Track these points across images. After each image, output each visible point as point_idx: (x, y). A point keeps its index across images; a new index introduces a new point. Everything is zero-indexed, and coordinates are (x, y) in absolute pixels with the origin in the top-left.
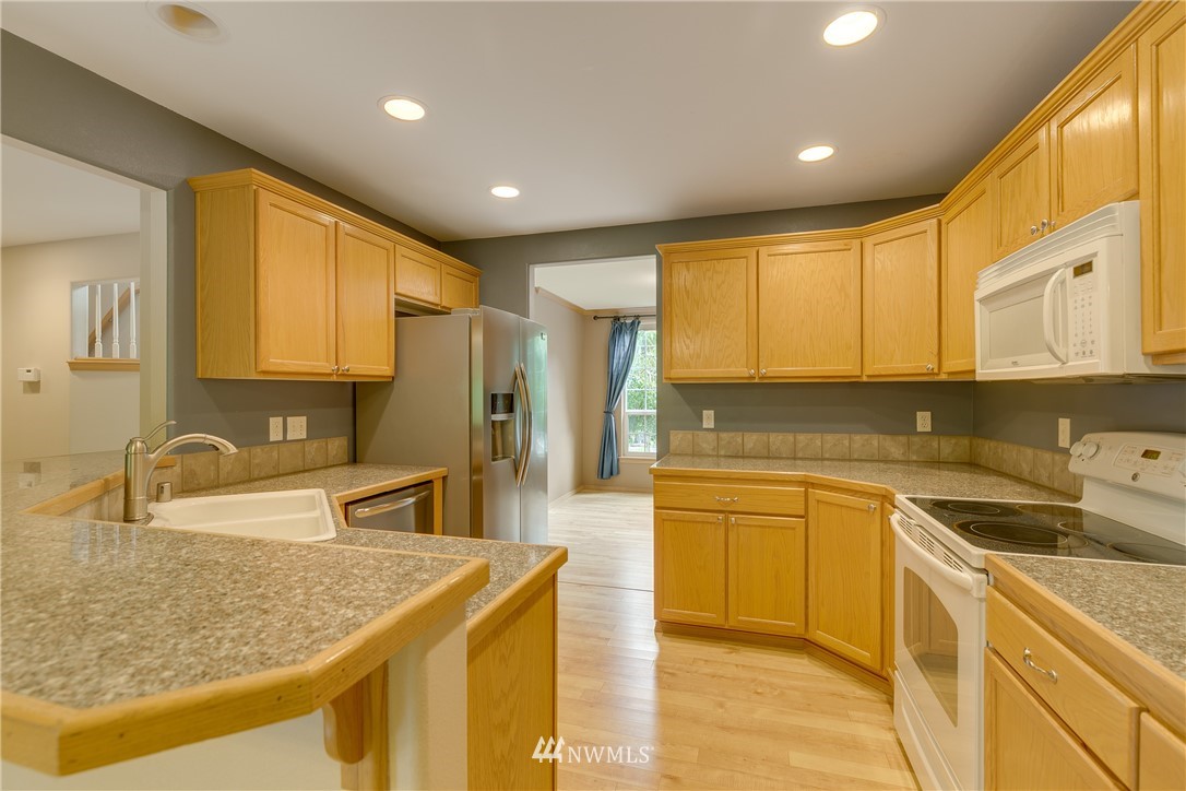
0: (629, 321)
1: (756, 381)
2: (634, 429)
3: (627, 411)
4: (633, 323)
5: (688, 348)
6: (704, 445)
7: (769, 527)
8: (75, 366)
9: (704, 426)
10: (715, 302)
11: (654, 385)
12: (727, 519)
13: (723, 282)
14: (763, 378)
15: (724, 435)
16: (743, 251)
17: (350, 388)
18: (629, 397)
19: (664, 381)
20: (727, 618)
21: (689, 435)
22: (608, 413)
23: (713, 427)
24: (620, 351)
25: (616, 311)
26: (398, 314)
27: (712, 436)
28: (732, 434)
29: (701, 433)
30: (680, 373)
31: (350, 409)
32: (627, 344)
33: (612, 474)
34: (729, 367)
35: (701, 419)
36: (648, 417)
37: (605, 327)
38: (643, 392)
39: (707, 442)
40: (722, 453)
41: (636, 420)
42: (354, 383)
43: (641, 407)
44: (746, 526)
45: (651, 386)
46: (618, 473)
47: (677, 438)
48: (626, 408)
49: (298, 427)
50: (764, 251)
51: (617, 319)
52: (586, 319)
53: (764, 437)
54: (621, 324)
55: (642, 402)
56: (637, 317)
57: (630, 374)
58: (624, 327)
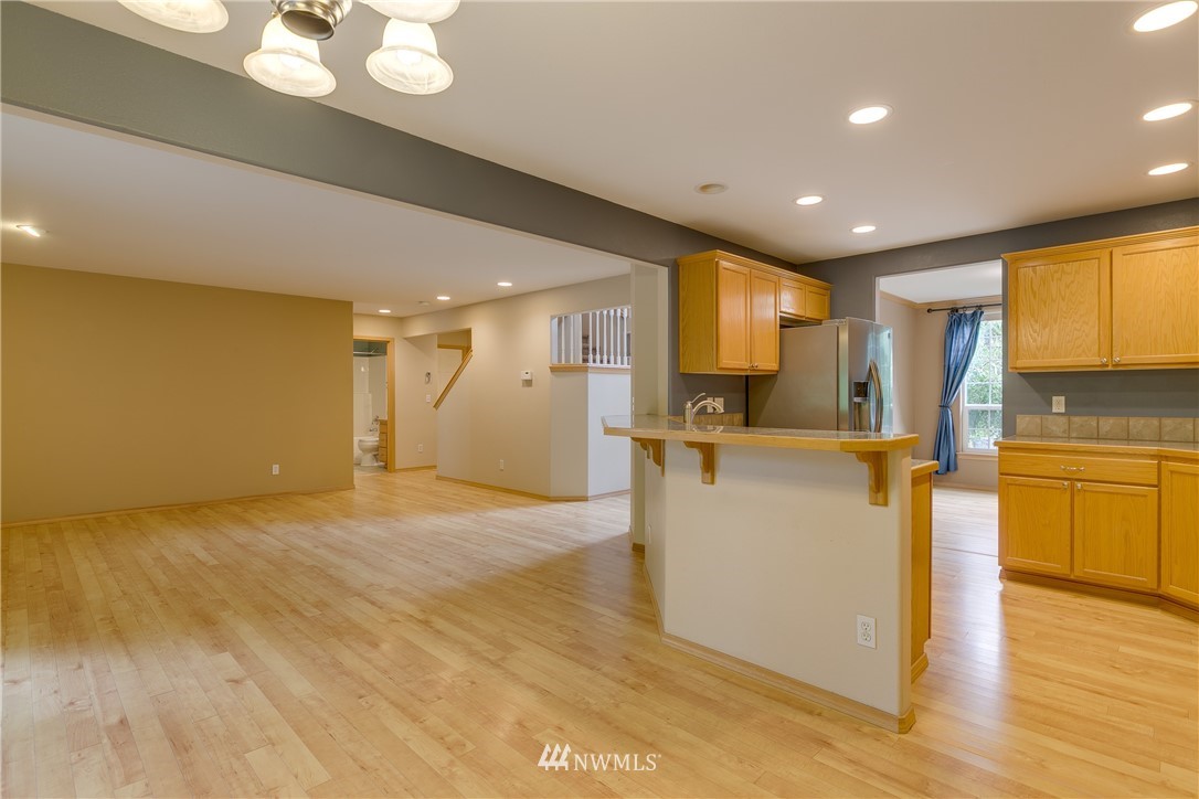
0: (969, 312)
1: (1110, 368)
2: (974, 424)
3: (966, 405)
4: (974, 314)
5: (1035, 341)
6: (1054, 428)
7: (1118, 494)
8: (554, 369)
9: (1054, 410)
10: (1063, 299)
11: (1000, 378)
12: (1072, 487)
13: (1072, 282)
14: (1117, 365)
15: (1077, 420)
16: (1096, 253)
17: (744, 379)
18: (969, 391)
19: (1010, 370)
20: (1072, 569)
21: (1037, 419)
22: (944, 407)
23: (1063, 411)
24: (959, 343)
25: (954, 302)
26: (782, 326)
27: (1063, 420)
28: (1086, 418)
29: (1050, 417)
30: (1027, 362)
31: (744, 395)
32: (967, 336)
33: (948, 469)
34: (1079, 356)
35: (1050, 404)
36: (993, 412)
37: (941, 320)
38: (987, 386)
39: (1057, 425)
40: (1074, 435)
41: (978, 416)
42: (747, 377)
43: (984, 401)
44: (1092, 492)
45: (995, 377)
46: (956, 469)
47: (1023, 422)
48: (965, 402)
49: (717, 404)
50: (1117, 252)
51: (954, 310)
52: (919, 313)
53: (1123, 421)
54: (961, 316)
55: (985, 397)
56: (980, 307)
57: (971, 367)
58: (963, 318)
